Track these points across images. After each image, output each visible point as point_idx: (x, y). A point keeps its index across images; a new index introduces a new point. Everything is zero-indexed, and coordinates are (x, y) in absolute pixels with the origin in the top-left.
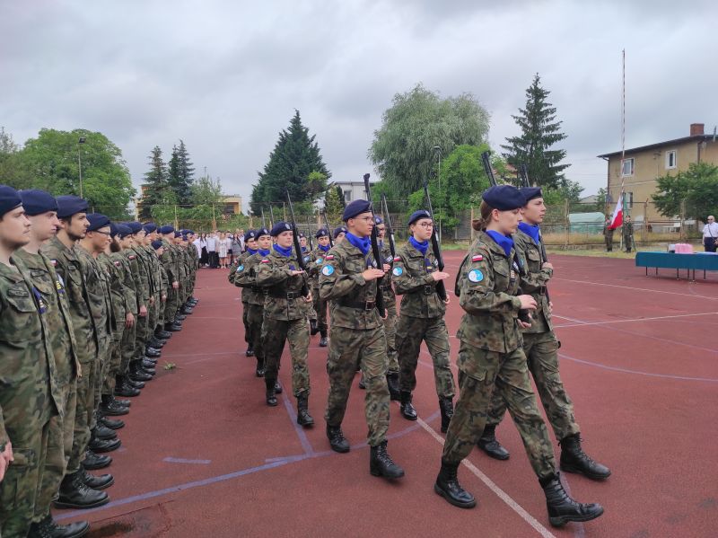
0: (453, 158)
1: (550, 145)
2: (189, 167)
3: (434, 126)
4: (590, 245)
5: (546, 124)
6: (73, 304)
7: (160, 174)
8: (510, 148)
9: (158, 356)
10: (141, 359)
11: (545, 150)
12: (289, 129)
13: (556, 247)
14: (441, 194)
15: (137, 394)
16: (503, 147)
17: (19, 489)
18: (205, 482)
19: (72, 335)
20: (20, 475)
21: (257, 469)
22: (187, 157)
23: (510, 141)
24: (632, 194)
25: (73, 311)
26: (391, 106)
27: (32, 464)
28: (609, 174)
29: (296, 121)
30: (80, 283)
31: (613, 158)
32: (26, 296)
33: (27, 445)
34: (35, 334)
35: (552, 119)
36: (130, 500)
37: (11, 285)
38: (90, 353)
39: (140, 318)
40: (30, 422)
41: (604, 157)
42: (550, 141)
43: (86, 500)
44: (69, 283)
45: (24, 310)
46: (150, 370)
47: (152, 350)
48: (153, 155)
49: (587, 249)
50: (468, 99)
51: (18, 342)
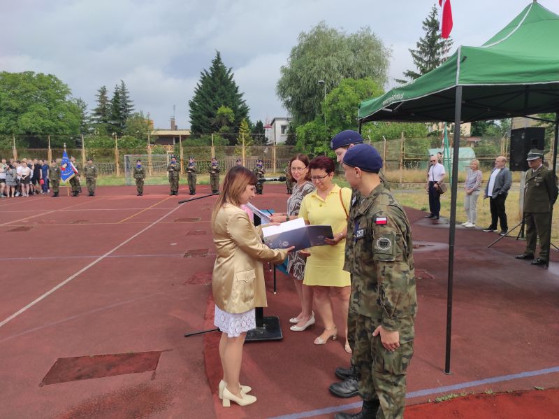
12: (210, 68)
22: (127, 95)
23: (406, 75)
35: (448, 51)
48: (100, 94)
50: (367, 33)
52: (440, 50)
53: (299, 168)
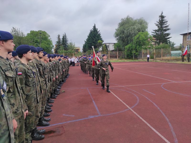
0: (138, 36)
1: (166, 31)
2: (67, 40)
3: (132, 27)
4: (177, 60)
5: (165, 26)
6: (41, 75)
7: (60, 42)
8: (154, 33)
9: (61, 89)
10: (56, 89)
11: (164, 33)
12: (93, 29)
13: (167, 61)
14: (134, 46)
15: (56, 98)
16: (152, 32)
17: (30, 121)
18: (73, 121)
19: (41, 83)
20: (30, 117)
21: (86, 118)
22: (66, 37)
23: (154, 31)
24: (190, 45)
25: (41, 77)
26: (120, 22)
27: (33, 115)
28: (183, 40)
29: (95, 27)
30: (42, 69)
31: (185, 35)
32: (31, 73)
33: (32, 110)
34: (33, 83)
35: (166, 24)
36: (55, 125)
37: (28, 70)
38: (45, 87)
39: (56, 79)
40: (32, 104)
41: (182, 35)
42: (166, 30)
43: (45, 124)
44: (39, 69)
45: (31, 77)
46: (59, 92)
47: (59, 87)
48: (58, 37)
49: (176, 61)
50: (142, 19)
51: (30, 85)
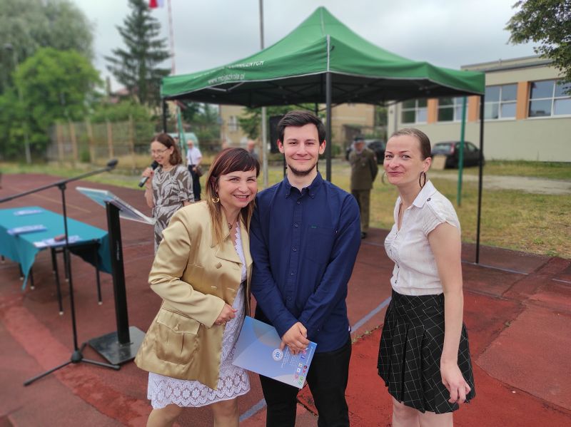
1: (158, 62)
16: (108, 58)
23: (116, 53)
52: (149, 32)
53: (159, 151)
